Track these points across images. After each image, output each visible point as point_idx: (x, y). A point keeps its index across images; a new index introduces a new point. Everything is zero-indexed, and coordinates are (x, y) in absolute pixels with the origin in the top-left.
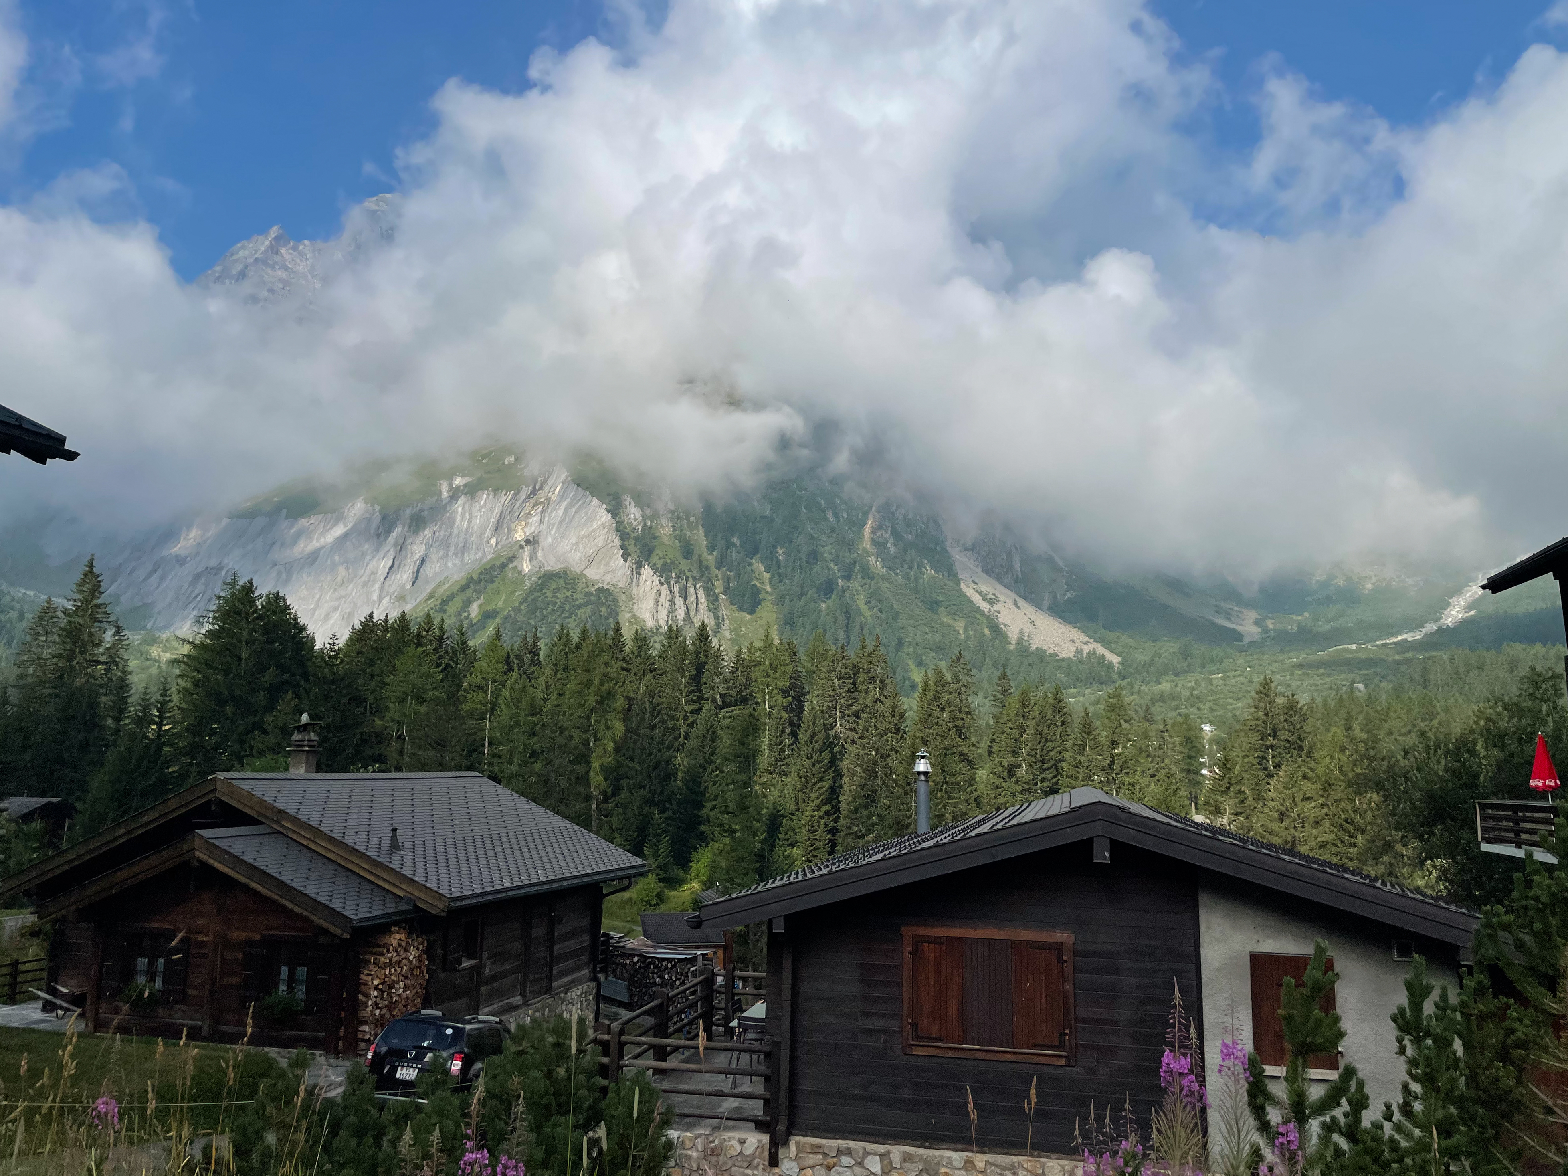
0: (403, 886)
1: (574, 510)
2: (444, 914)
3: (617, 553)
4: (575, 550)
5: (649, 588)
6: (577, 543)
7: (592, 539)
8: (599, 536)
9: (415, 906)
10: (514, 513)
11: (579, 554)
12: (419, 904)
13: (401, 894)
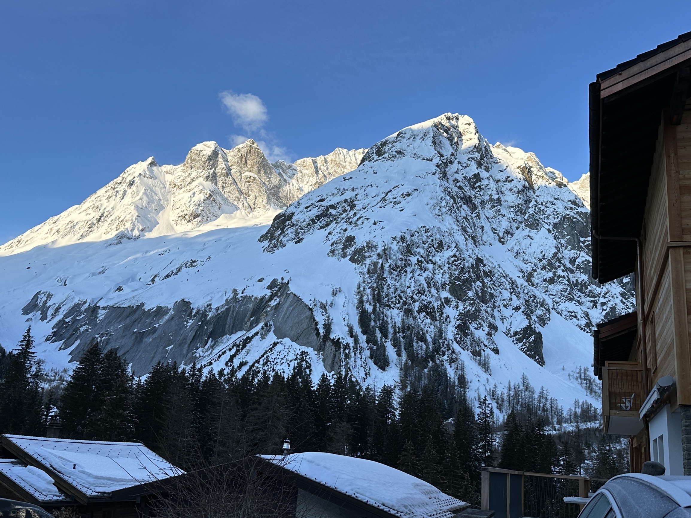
0: (71, 490)
1: (291, 308)
2: (86, 504)
3: (314, 332)
4: (291, 330)
5: (329, 352)
6: (292, 327)
7: (300, 324)
8: (304, 323)
9: (75, 500)
10: (261, 309)
11: (293, 332)
12: (77, 499)
13: (70, 494)
